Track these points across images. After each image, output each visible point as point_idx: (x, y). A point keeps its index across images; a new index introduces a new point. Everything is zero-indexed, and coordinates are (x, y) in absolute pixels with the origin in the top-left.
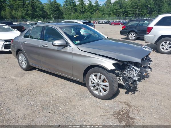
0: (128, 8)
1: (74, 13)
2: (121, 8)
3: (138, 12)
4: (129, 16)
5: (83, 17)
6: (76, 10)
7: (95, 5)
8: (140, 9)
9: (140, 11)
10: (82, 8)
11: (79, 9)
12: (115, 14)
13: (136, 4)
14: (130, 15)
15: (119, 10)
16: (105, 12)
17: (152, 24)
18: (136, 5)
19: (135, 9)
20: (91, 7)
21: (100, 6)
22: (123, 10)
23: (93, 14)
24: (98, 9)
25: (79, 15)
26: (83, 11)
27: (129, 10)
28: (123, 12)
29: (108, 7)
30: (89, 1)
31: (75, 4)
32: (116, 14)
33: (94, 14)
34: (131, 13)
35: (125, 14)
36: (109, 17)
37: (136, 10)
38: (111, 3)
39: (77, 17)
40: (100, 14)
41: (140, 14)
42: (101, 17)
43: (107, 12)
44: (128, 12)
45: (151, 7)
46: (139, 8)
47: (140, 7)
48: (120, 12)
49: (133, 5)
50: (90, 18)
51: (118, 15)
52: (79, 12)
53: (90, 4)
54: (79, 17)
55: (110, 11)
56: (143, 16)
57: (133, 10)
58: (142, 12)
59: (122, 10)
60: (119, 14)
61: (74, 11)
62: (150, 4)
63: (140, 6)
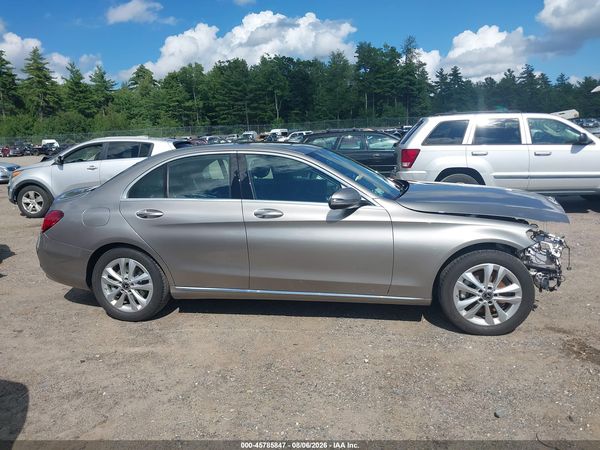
0: (214, 97)
1: (13, 113)
2: (192, 98)
3: (247, 111)
4: (224, 124)
5: (53, 129)
6: (19, 103)
7: (93, 83)
8: (252, 100)
9: (255, 108)
10: (45, 94)
11: (32, 97)
12: (174, 117)
13: (237, 84)
14: (225, 119)
15: (187, 104)
16: (136, 111)
17: (415, 143)
18: (240, 88)
19: (237, 100)
20: (81, 92)
21: (115, 88)
22: (201, 104)
23: (93, 117)
24: (109, 99)
25: (34, 120)
26: (50, 107)
27: (220, 102)
28: (199, 109)
29: (145, 93)
30: (72, 72)
31: (13, 80)
32: (179, 117)
33: (98, 116)
34: (228, 114)
35: (208, 117)
36: (154, 125)
37: (240, 103)
38: (153, 81)
39: (27, 129)
40: (120, 117)
41: (256, 116)
42: (126, 127)
43: (143, 111)
44: (217, 109)
45: (282, 97)
46: (250, 99)
47: (252, 95)
48: (190, 109)
49: (231, 90)
50: (84, 130)
51: (185, 119)
52: (32, 108)
53: (76, 82)
54: (34, 129)
55: (156, 107)
56: (265, 123)
57: (232, 103)
58: (259, 112)
59: (197, 103)
60: (188, 116)
61: (10, 106)
62: (278, 87)
63: (251, 92)
